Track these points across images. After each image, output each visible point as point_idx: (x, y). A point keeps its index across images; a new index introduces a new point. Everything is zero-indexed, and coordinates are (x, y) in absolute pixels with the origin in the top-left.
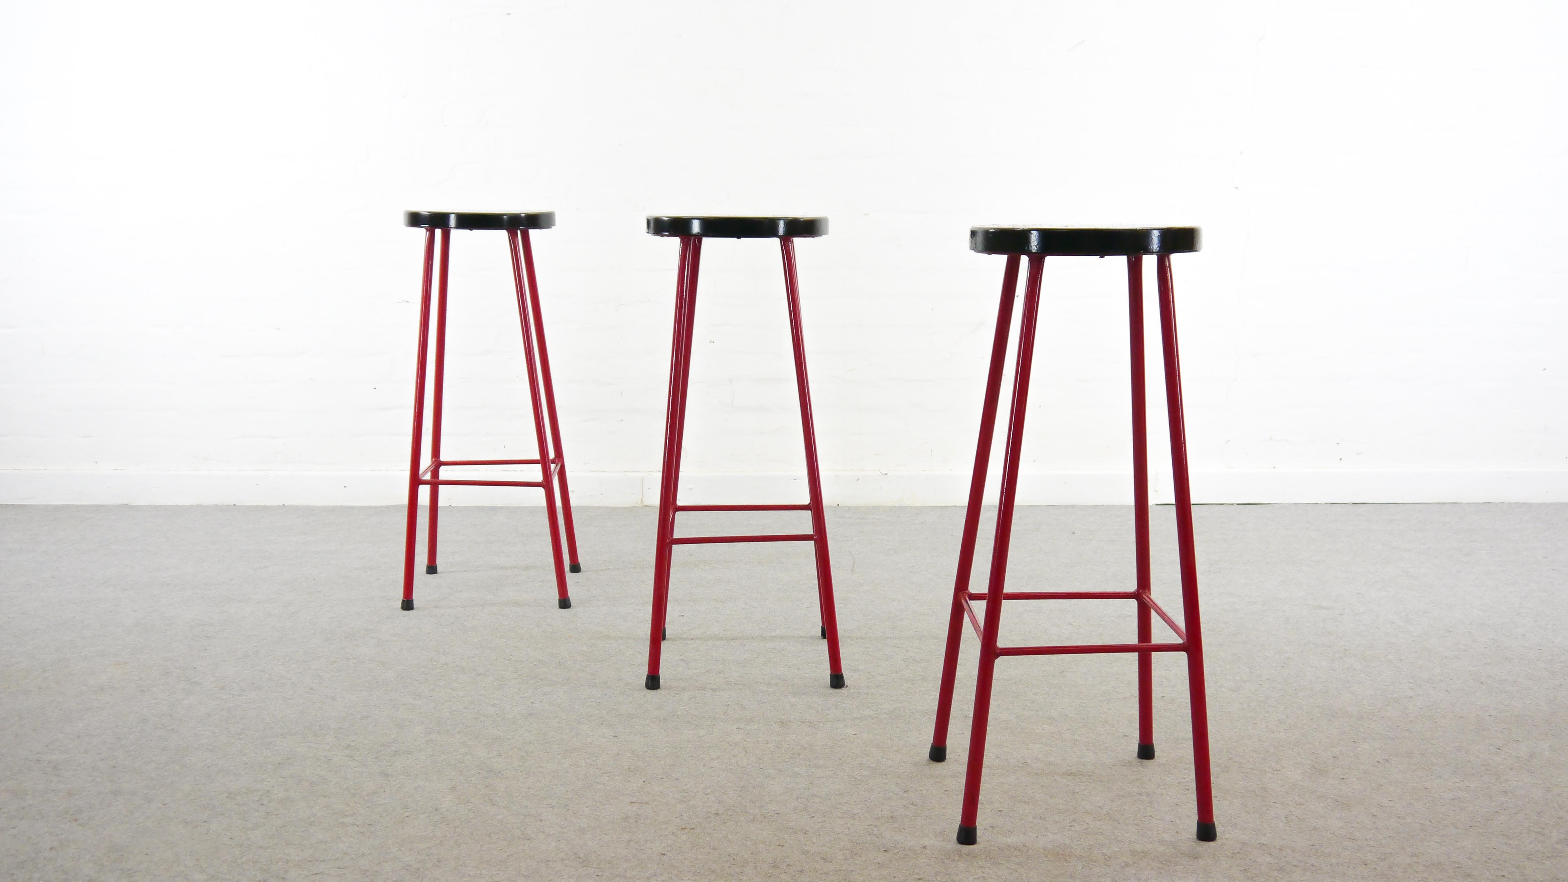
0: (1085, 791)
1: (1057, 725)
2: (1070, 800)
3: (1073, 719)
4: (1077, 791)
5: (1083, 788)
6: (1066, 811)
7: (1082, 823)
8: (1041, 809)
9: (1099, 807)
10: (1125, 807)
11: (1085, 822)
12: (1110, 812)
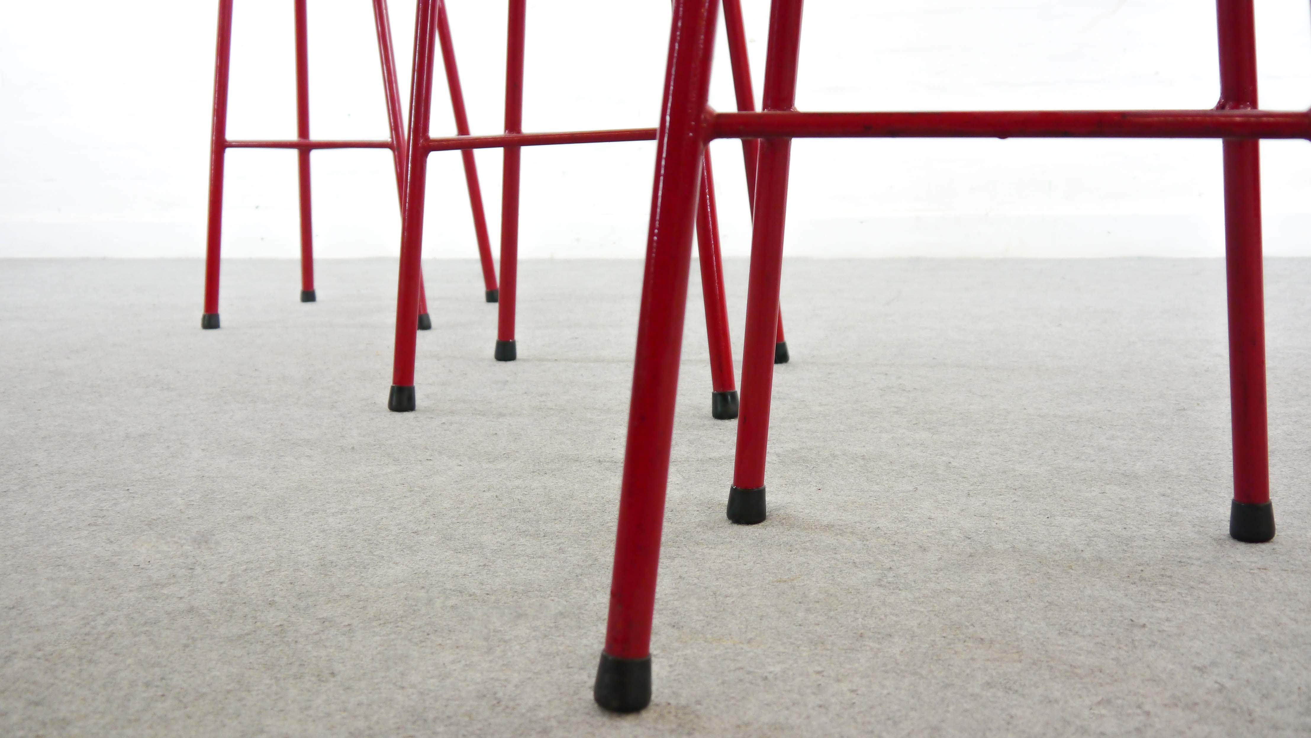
0: (1167, 624)
1: (1140, 487)
2: (1114, 643)
3: (1182, 478)
4: (1143, 621)
5: (1162, 615)
6: (1093, 671)
7: (1130, 711)
8: (1020, 661)
9: (1195, 668)
10: (1278, 673)
11: (1139, 707)
12: (1229, 684)
